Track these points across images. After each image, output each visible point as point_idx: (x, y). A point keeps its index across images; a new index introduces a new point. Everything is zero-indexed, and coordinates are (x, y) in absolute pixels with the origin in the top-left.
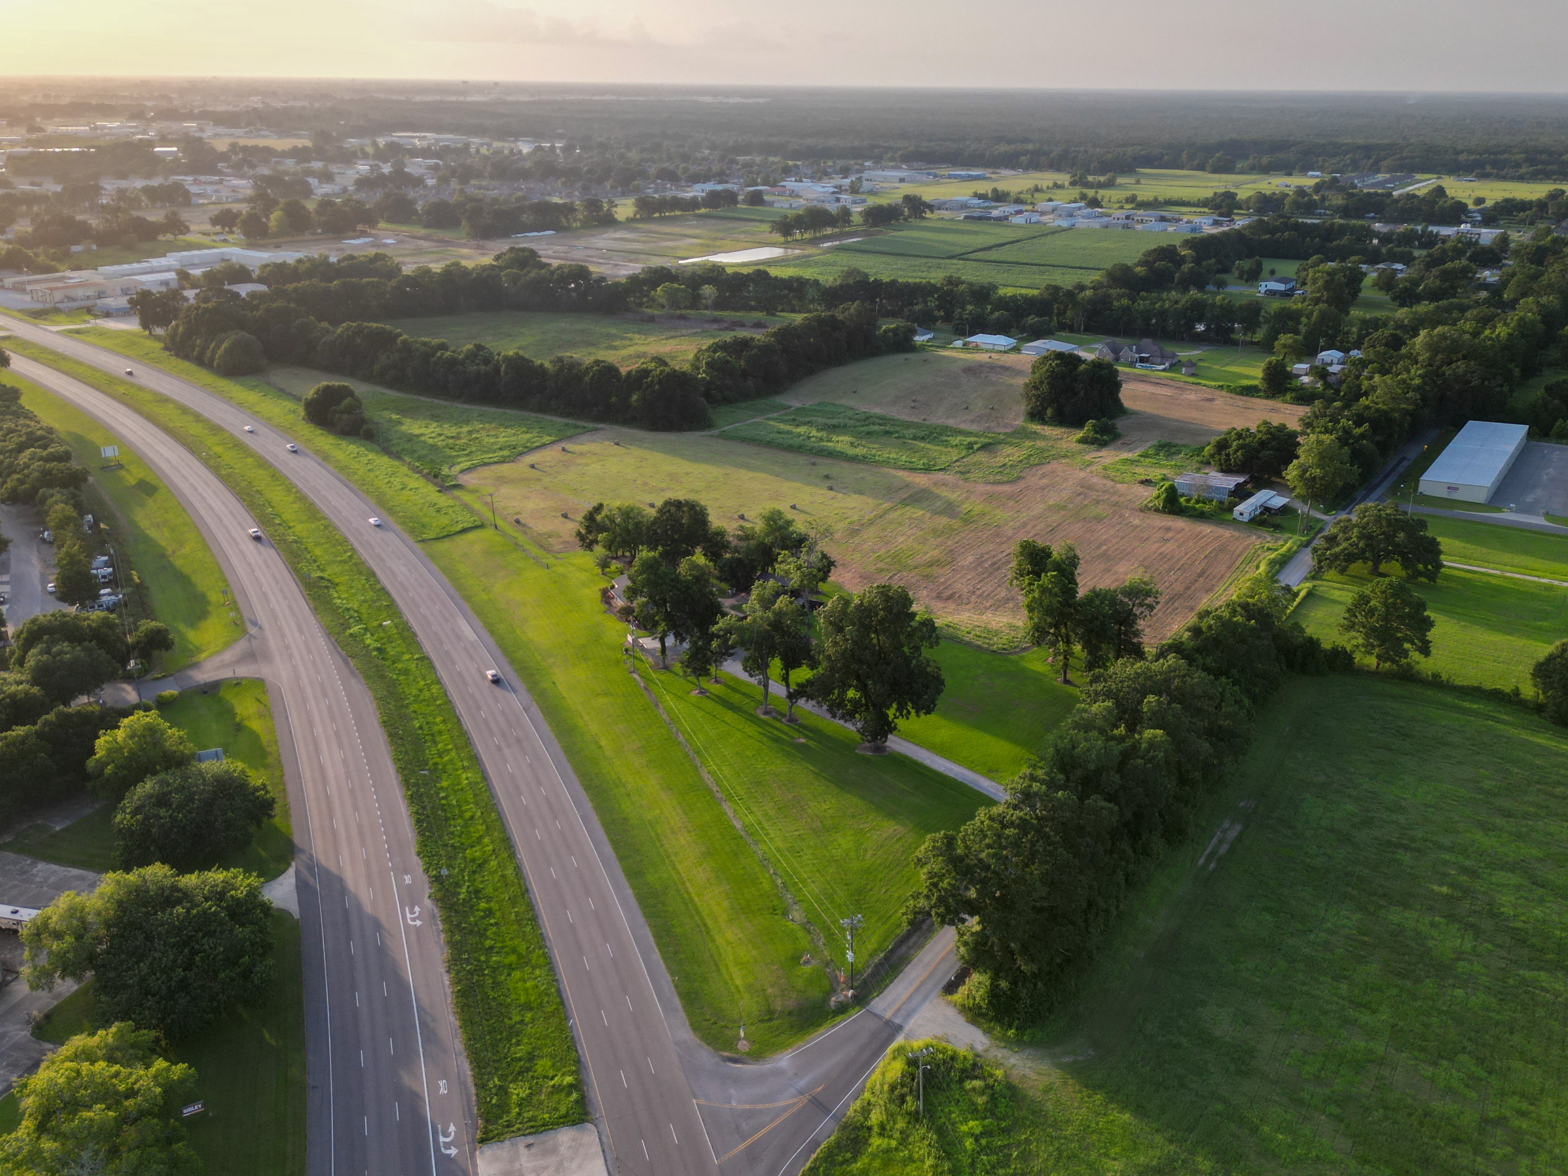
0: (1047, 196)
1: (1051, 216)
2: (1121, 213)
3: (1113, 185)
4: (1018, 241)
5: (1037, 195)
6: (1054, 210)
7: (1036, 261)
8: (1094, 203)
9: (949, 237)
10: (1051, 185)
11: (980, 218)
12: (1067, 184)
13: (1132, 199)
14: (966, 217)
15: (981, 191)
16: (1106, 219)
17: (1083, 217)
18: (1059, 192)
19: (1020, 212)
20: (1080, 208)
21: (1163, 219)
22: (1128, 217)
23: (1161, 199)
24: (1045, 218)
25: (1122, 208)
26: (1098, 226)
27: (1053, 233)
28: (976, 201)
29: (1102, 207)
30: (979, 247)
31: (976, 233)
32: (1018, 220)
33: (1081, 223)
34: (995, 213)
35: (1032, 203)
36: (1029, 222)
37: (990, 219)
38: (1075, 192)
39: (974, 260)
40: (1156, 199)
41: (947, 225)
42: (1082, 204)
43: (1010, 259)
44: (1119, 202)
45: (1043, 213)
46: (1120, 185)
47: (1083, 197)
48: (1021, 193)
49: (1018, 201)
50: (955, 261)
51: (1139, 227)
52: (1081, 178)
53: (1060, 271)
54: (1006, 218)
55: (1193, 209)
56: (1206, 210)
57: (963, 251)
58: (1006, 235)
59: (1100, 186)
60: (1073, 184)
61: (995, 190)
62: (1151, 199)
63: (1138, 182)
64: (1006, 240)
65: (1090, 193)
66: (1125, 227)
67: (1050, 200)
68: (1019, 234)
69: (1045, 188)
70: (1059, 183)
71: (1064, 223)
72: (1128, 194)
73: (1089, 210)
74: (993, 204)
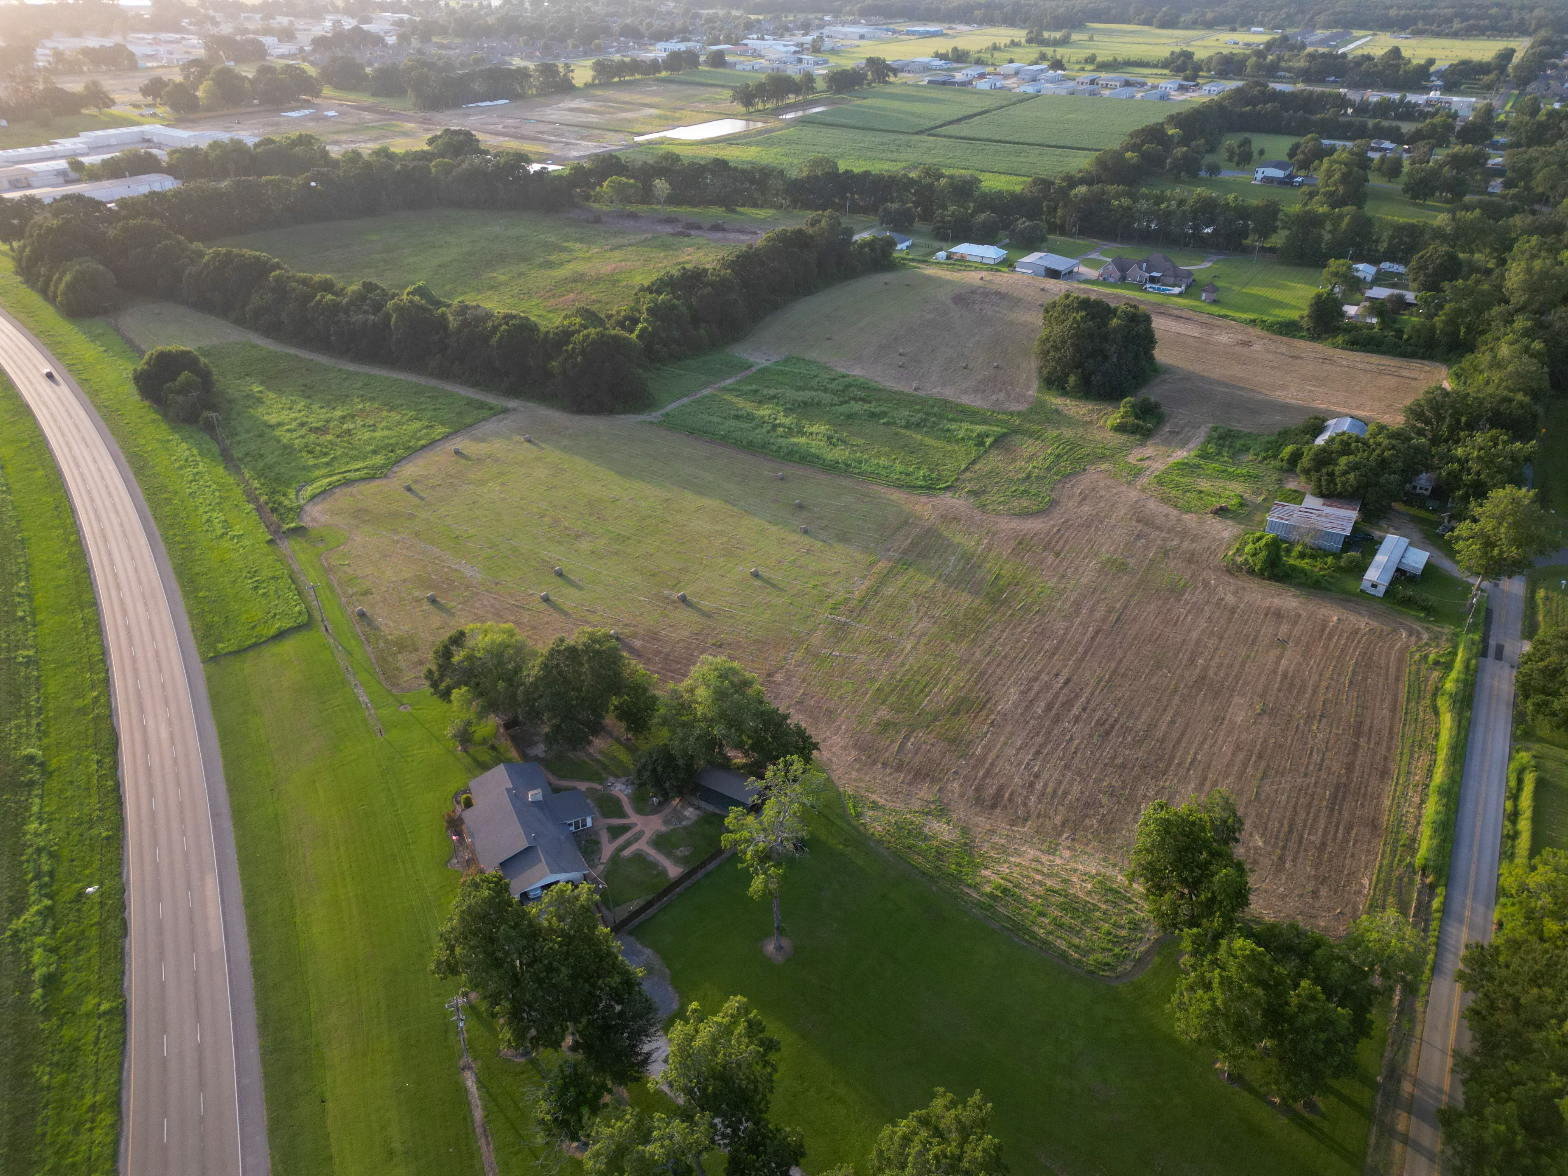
0: (1008, 56)
1: (1014, 80)
2: (1086, 76)
3: (1068, 42)
4: (986, 112)
5: (996, 54)
6: (1017, 73)
7: (1008, 139)
8: (1057, 65)
9: (917, 107)
10: (1008, 42)
11: (944, 83)
12: (1023, 40)
13: (1091, 60)
14: (930, 82)
15: (942, 51)
16: (1071, 84)
17: (1047, 81)
18: (1016, 50)
19: (982, 76)
20: (1042, 70)
21: (1128, 84)
22: (1092, 82)
23: (1120, 59)
24: (1009, 83)
25: (1083, 69)
26: (1064, 92)
27: (1021, 101)
28: (938, 63)
29: (1064, 70)
30: (948, 119)
31: (942, 101)
32: (983, 85)
33: (1048, 89)
34: (959, 76)
35: (993, 64)
36: (993, 87)
37: (954, 84)
38: (1034, 51)
39: (945, 136)
40: (1115, 60)
41: (912, 91)
42: (1044, 65)
43: (982, 136)
44: (1078, 62)
45: (1006, 77)
46: (1074, 42)
47: (1043, 57)
48: (980, 52)
49: (979, 62)
50: (924, 137)
51: (1106, 93)
52: (1037, 35)
53: (1037, 150)
54: (970, 83)
55: (1155, 71)
56: (1166, 71)
57: (932, 124)
58: (974, 104)
59: (1056, 43)
60: (1029, 41)
61: (955, 50)
62: (1111, 58)
63: (1091, 39)
64: (975, 111)
65: (1049, 51)
66: (1093, 93)
67: (1011, 61)
68: (987, 104)
69: (1002, 46)
70: (1016, 40)
71: (1030, 89)
72: (1088, 52)
73: (1051, 73)
74: (955, 65)
